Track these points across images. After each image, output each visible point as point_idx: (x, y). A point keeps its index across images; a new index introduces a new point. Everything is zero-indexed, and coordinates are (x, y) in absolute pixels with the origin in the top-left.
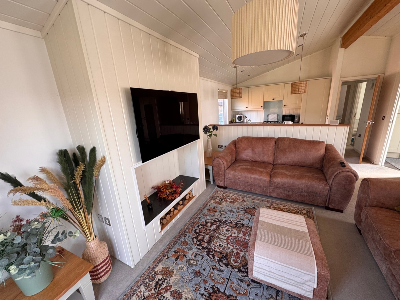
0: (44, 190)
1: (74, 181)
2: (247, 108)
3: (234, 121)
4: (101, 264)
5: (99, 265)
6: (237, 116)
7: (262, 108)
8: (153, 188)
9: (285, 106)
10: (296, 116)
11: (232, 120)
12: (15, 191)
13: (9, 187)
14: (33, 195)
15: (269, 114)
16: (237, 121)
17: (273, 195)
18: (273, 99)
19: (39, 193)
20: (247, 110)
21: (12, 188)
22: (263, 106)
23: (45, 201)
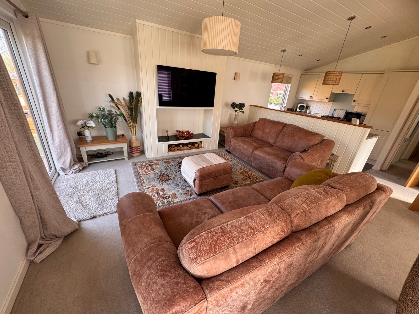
0: (121, 105)
1: (132, 106)
2: (311, 97)
3: (295, 110)
4: (134, 147)
5: (133, 147)
6: (300, 105)
7: (328, 99)
8: (177, 131)
9: (354, 101)
10: (363, 116)
11: (292, 109)
12: (111, 102)
13: (111, 99)
14: (117, 105)
15: (337, 109)
16: (298, 110)
17: (253, 165)
18: (343, 91)
19: (119, 106)
20: (311, 99)
21: (111, 100)
22: (328, 97)
23: (120, 110)
